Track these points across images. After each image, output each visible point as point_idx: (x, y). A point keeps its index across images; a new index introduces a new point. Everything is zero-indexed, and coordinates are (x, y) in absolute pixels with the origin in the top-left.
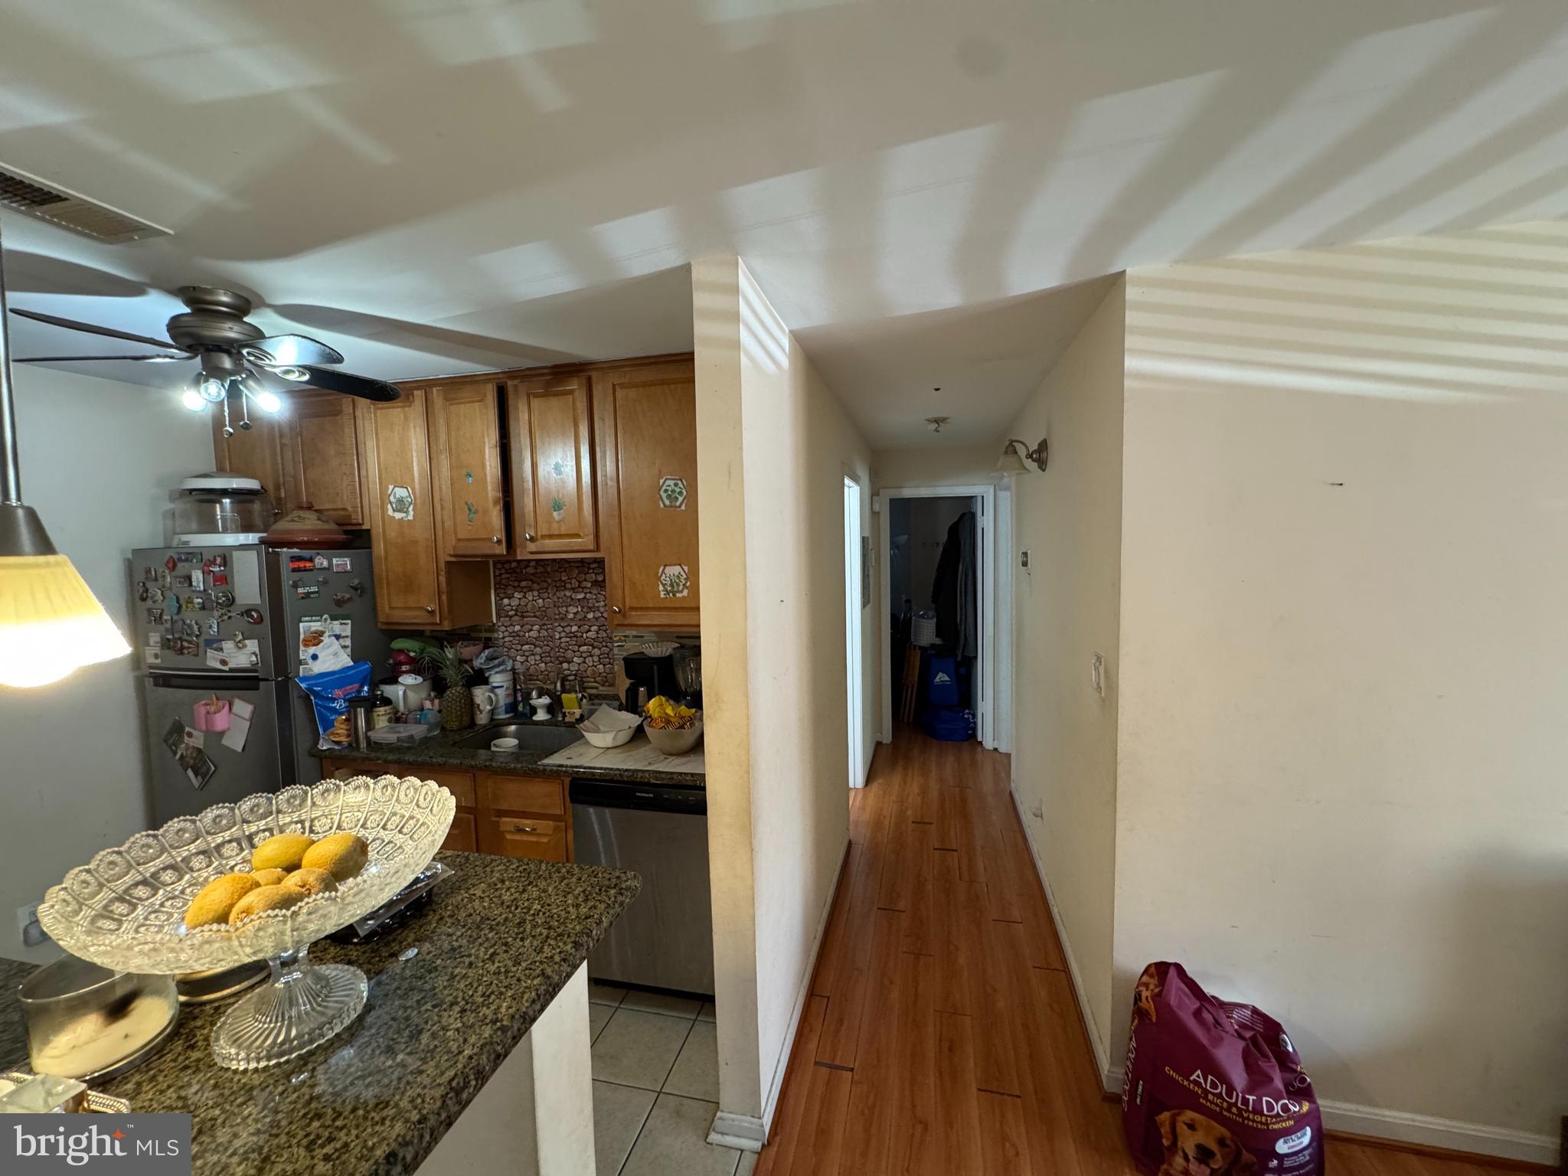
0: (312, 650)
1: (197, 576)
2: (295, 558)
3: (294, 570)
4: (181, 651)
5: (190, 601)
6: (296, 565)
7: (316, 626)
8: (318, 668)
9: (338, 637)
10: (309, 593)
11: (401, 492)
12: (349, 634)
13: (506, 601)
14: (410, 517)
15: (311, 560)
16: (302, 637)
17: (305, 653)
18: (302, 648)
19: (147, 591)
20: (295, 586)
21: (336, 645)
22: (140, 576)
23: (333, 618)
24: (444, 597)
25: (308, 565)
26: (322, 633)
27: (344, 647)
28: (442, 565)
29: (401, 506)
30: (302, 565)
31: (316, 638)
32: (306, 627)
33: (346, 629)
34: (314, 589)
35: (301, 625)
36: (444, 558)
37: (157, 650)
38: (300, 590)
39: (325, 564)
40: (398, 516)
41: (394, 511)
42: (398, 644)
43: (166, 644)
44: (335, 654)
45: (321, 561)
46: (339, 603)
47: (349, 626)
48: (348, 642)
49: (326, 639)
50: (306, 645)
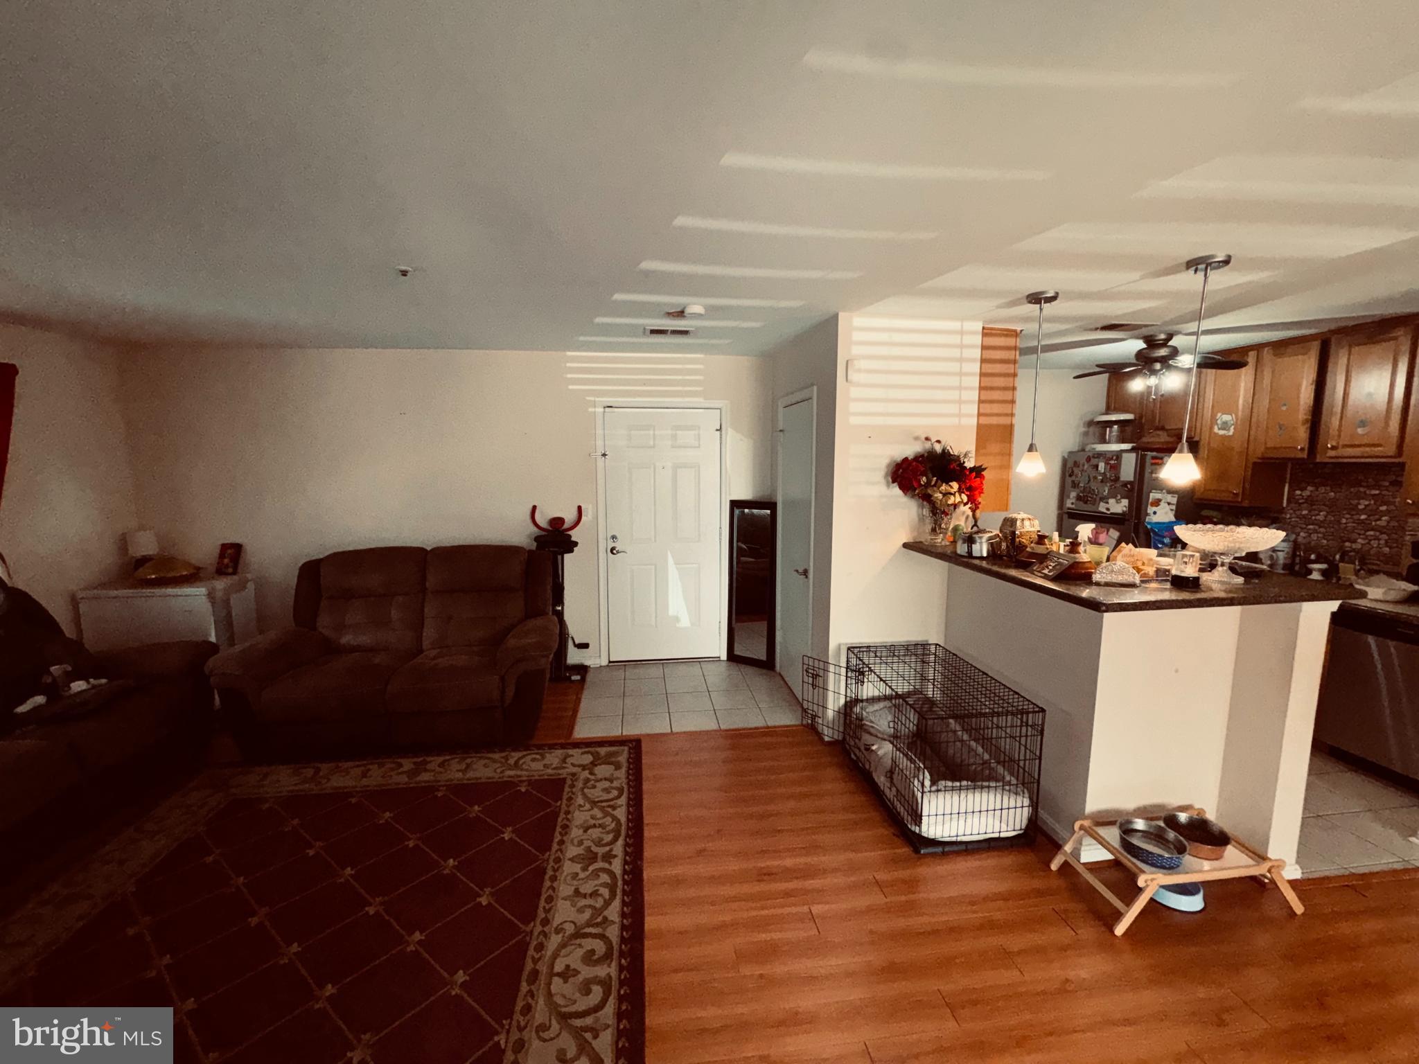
0: (1154, 509)
1: (1102, 466)
2: (1154, 458)
3: (1152, 464)
4: (1086, 503)
5: (1095, 478)
6: (1154, 461)
7: (1158, 496)
8: (1155, 519)
9: (1169, 504)
11: (1227, 418)
12: (1175, 502)
13: (1298, 492)
14: (1231, 433)
15: (1162, 459)
16: (1150, 500)
17: (1151, 510)
18: (1149, 506)
19: (1073, 472)
20: (1152, 473)
21: (1168, 508)
22: (1070, 464)
23: (1169, 492)
24: (1247, 485)
25: (1160, 461)
26: (1160, 500)
27: (1172, 510)
28: (1250, 465)
29: (1225, 426)
30: (1157, 461)
31: (1157, 503)
32: (1153, 496)
33: (1173, 500)
35: (1151, 494)
36: (1253, 459)
37: (1074, 501)
40: (1222, 432)
41: (1219, 429)
43: (1079, 498)
44: (1166, 513)
48: (1174, 507)
49: (1162, 504)
50: (1152, 506)
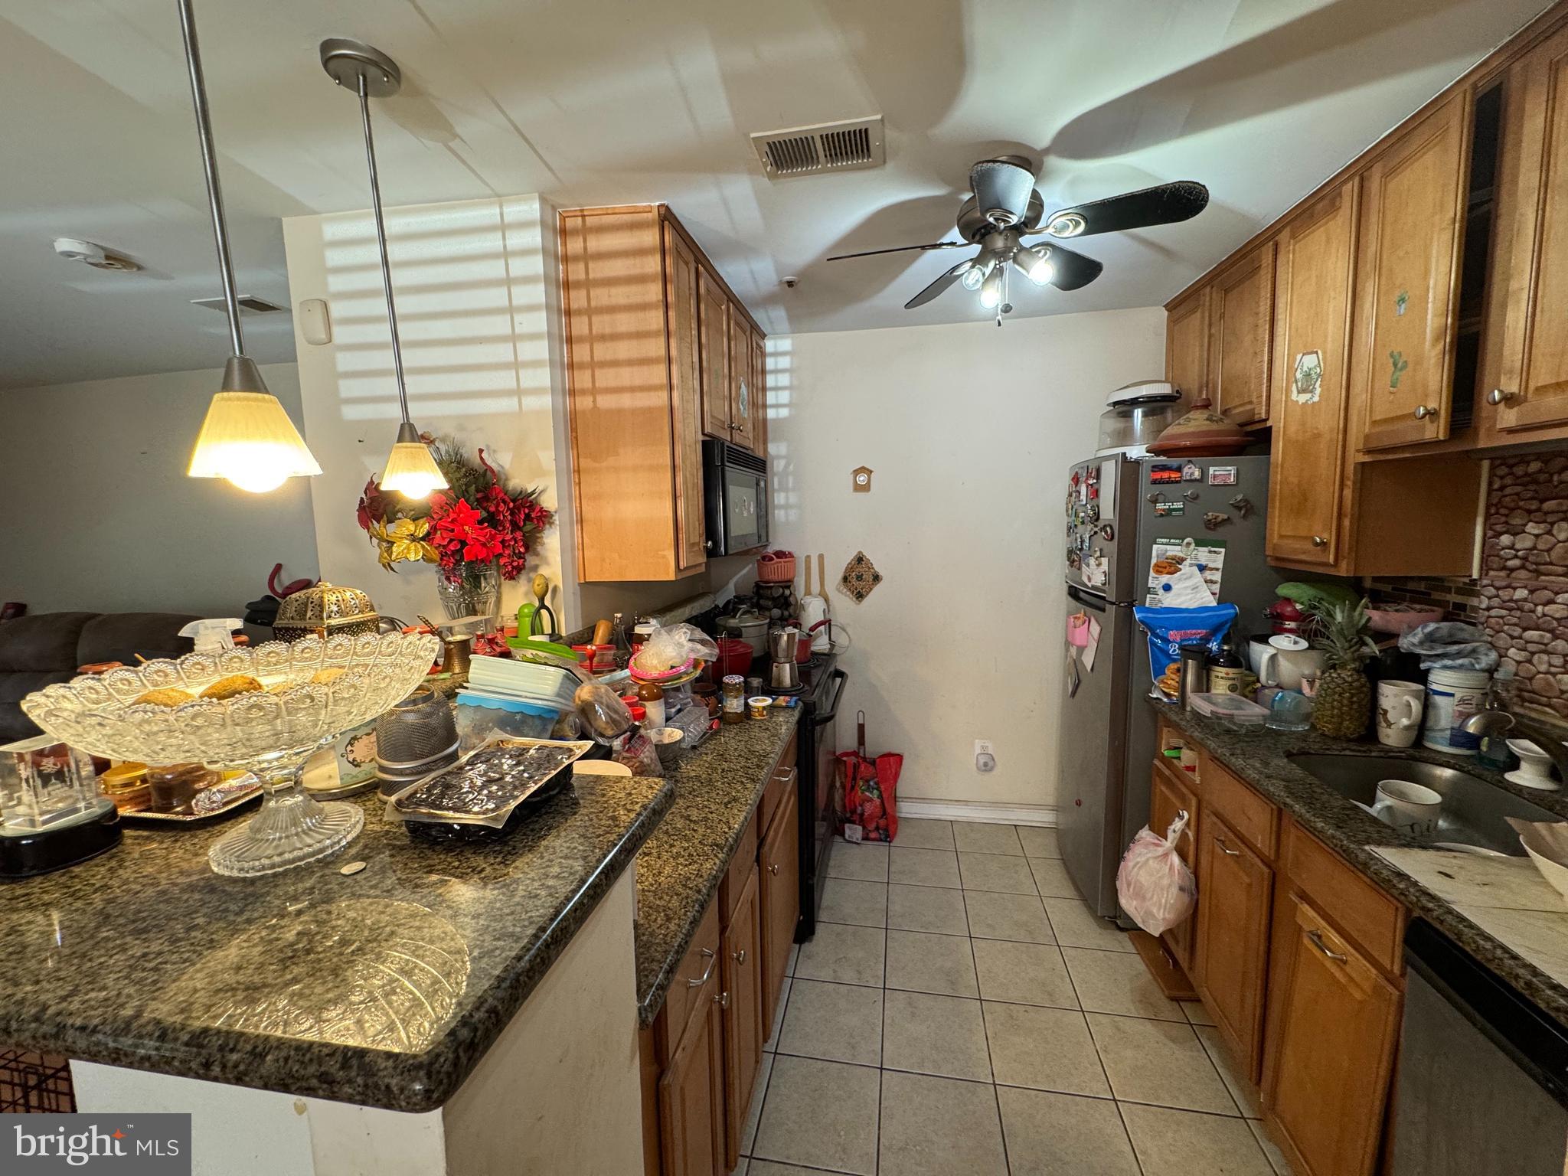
0: (1165, 579)
1: (1083, 490)
2: (1157, 467)
3: (1154, 482)
4: (1075, 564)
5: (1078, 515)
6: (1158, 475)
7: (1174, 551)
8: (1169, 601)
9: (1202, 568)
10: (1171, 510)
11: (1310, 361)
12: (1220, 566)
13: (1506, 539)
14: (1316, 399)
15: (1179, 469)
16: (1154, 561)
17: (1155, 581)
18: (1152, 573)
20: (1155, 501)
21: (1198, 578)
23: (1200, 543)
24: (1347, 522)
25: (1174, 475)
26: (1181, 561)
27: (1210, 582)
28: (1350, 469)
29: (1308, 382)
30: (1165, 475)
31: (1172, 565)
32: (1160, 550)
33: (1216, 559)
34: (1180, 505)
35: (1155, 547)
36: (1356, 457)
38: (1160, 506)
39: (1197, 474)
40: (1303, 398)
41: (1298, 392)
42: (1285, 590)
44: (1195, 588)
45: (1192, 471)
46: (1213, 525)
47: (1221, 557)
48: (1217, 576)
49: (1186, 568)
50: (1158, 572)
